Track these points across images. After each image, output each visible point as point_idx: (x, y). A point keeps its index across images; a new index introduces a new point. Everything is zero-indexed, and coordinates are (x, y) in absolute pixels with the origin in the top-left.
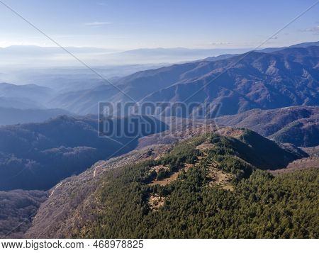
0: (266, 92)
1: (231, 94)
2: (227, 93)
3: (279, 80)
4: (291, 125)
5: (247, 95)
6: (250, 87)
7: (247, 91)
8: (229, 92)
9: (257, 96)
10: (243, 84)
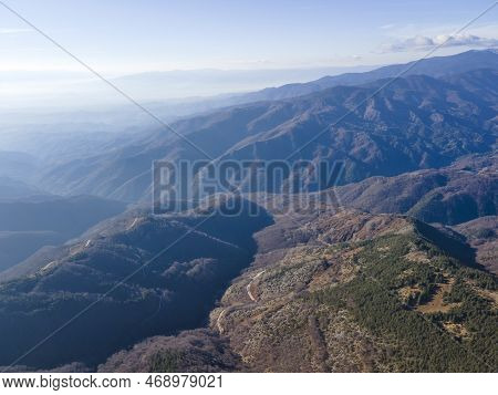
0: (375, 147)
1: (330, 153)
2: (324, 152)
3: (385, 128)
4: (427, 198)
5: (351, 153)
6: (352, 141)
7: (349, 147)
8: (328, 151)
9: (364, 153)
10: (341, 137)
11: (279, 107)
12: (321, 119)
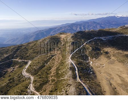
11: (59, 28)
12: (66, 30)
